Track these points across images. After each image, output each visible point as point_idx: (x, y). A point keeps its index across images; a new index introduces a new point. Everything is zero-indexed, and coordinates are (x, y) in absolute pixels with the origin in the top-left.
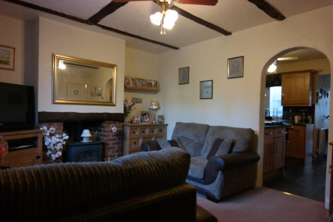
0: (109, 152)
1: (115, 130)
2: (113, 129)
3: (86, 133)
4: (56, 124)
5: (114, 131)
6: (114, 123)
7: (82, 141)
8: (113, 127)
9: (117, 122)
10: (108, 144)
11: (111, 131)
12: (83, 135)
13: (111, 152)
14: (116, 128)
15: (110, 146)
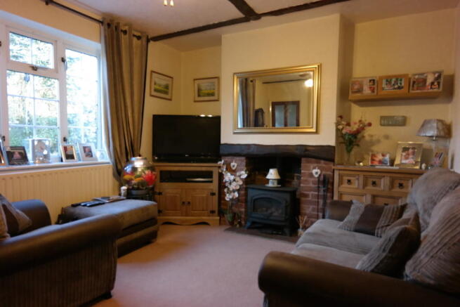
0: (308, 209)
1: (317, 173)
2: (314, 171)
3: (272, 174)
4: (238, 158)
5: (316, 176)
6: (317, 163)
7: (267, 185)
8: (314, 168)
9: (322, 161)
10: (306, 196)
11: (311, 175)
12: (269, 177)
13: (310, 209)
14: (319, 171)
15: (310, 199)
